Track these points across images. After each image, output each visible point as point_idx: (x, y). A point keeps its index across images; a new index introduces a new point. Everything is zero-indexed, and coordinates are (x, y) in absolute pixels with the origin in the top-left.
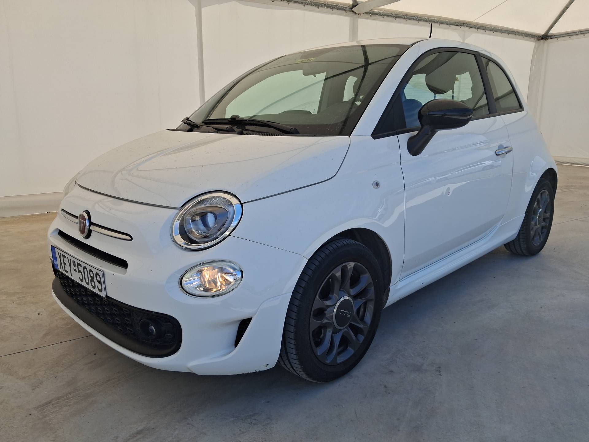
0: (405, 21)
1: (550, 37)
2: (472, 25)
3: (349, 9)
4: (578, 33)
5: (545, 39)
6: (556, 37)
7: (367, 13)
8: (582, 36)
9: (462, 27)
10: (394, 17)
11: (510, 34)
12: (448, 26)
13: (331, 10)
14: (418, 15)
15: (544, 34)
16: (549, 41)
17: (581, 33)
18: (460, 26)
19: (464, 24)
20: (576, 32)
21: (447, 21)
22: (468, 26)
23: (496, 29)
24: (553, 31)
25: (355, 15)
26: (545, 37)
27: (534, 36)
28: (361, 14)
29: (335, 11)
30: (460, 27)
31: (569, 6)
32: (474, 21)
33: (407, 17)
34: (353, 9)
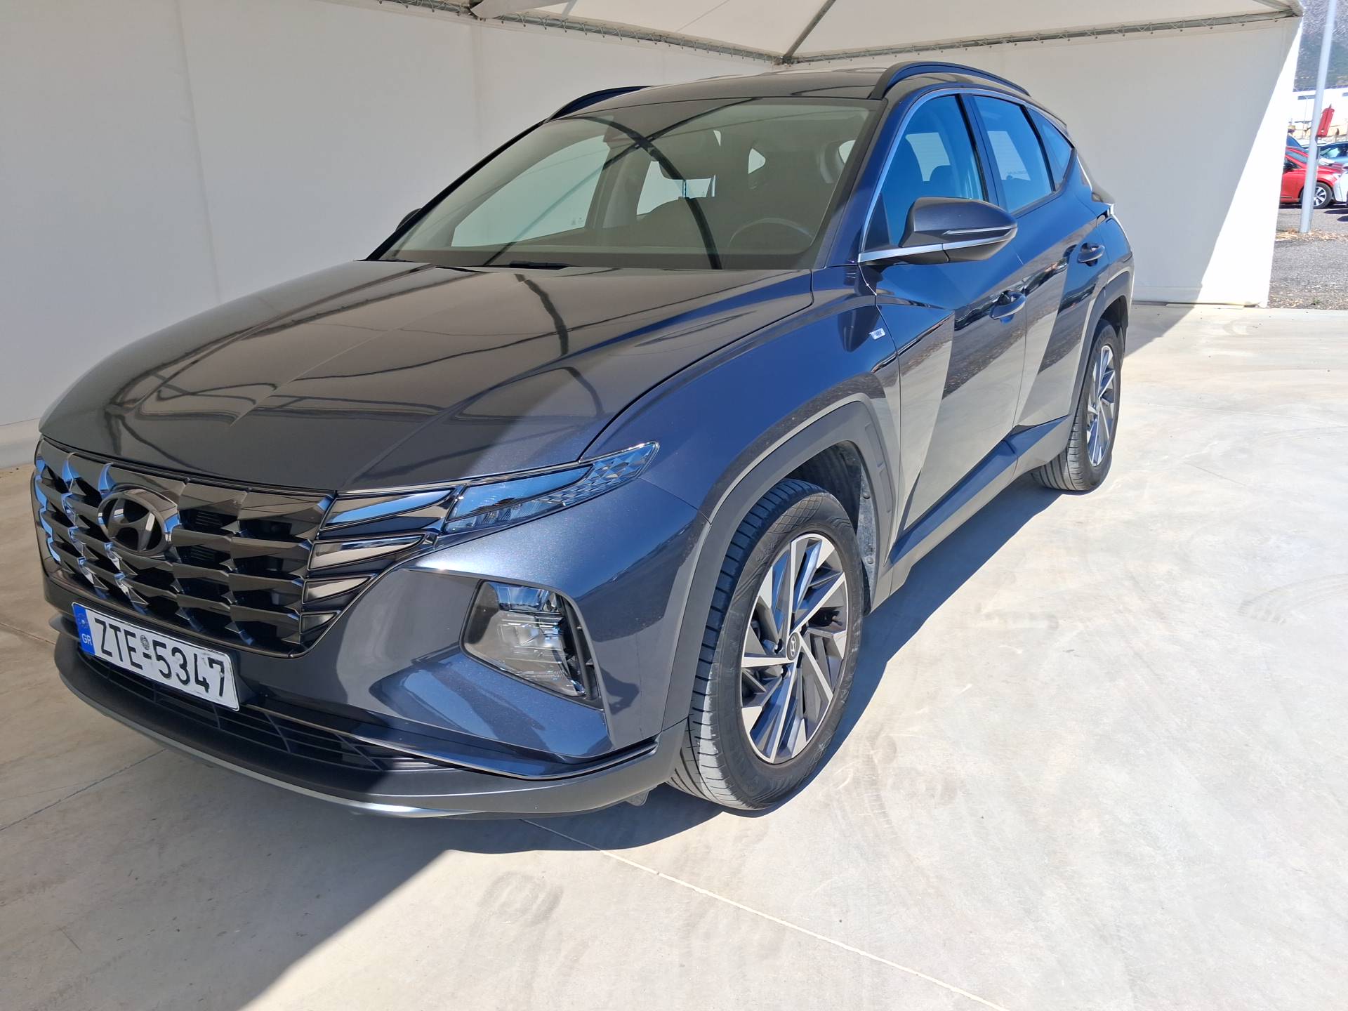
2: (673, 38)
3: (466, 9)
4: (842, 56)
7: (495, 18)
8: (848, 60)
9: (658, 43)
11: (734, 54)
12: (635, 40)
13: (431, 9)
14: (586, 20)
21: (633, 32)
23: (711, 46)
24: (801, 51)
25: (475, 21)
28: (485, 20)
29: (437, 12)
31: (828, 9)
32: (678, 32)
34: (471, 10)
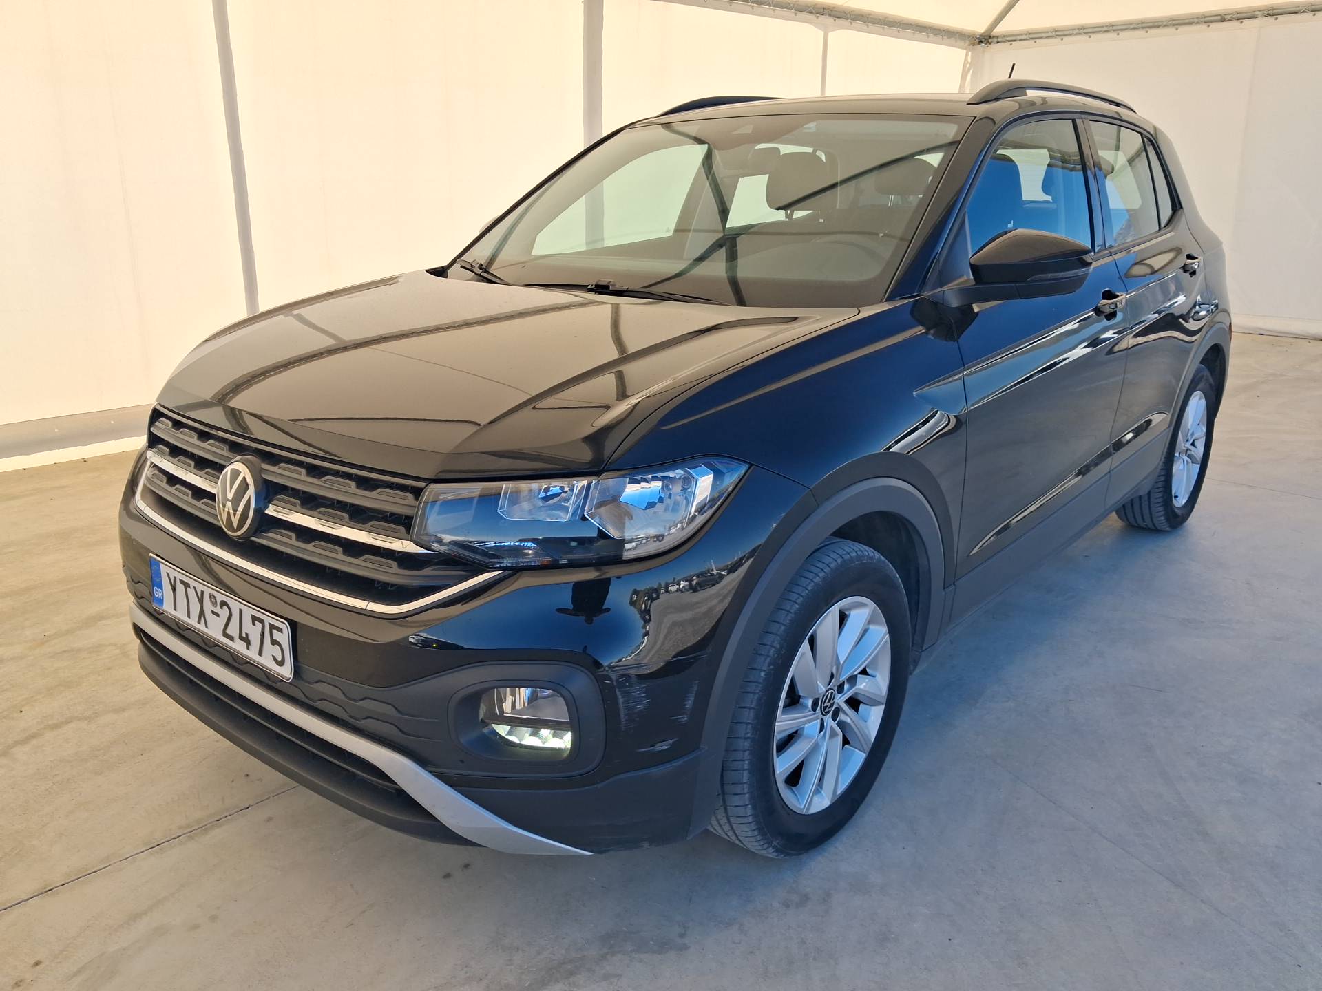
1: (995, 40)
5: (986, 44)
6: (1009, 41)
15: (985, 32)
16: (994, 47)
17: (1057, 33)
18: (817, 14)
19: (826, 11)
20: (1048, 32)
22: (834, 13)
26: (985, 39)
27: (964, 34)
30: (817, 17)
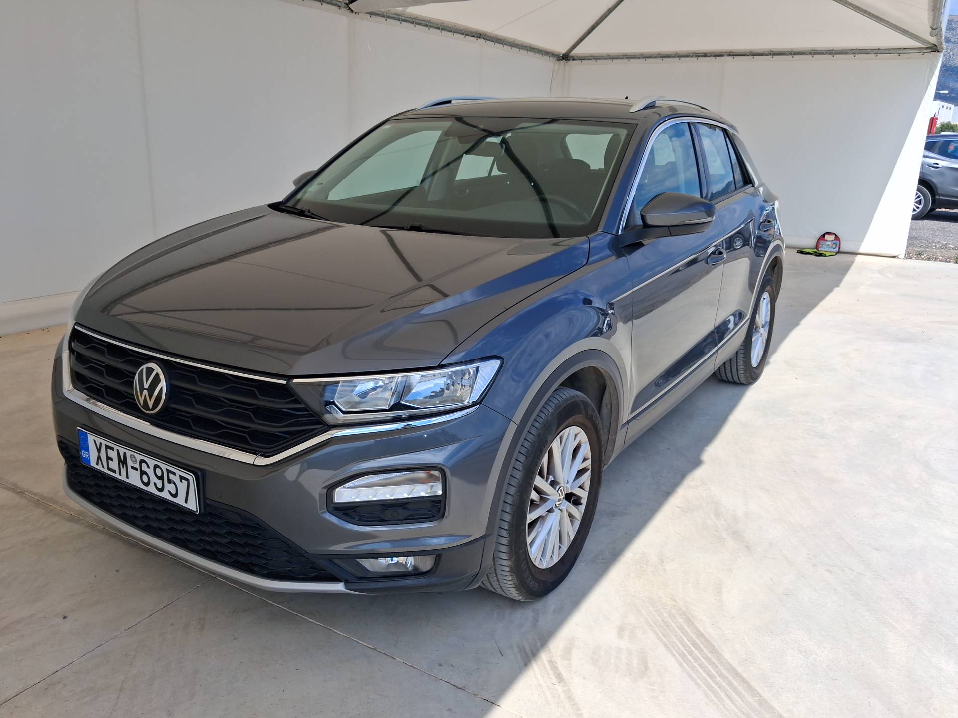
0: (412, 26)
2: (488, 37)
3: (346, 5)
4: (606, 57)
7: (365, 13)
8: (611, 60)
9: (478, 39)
10: (399, 20)
11: (530, 51)
12: (462, 36)
13: (320, 4)
21: (462, 31)
23: (516, 44)
24: (576, 52)
25: (353, 14)
28: (359, 14)
32: (494, 33)
33: (416, 21)
34: (350, 6)
